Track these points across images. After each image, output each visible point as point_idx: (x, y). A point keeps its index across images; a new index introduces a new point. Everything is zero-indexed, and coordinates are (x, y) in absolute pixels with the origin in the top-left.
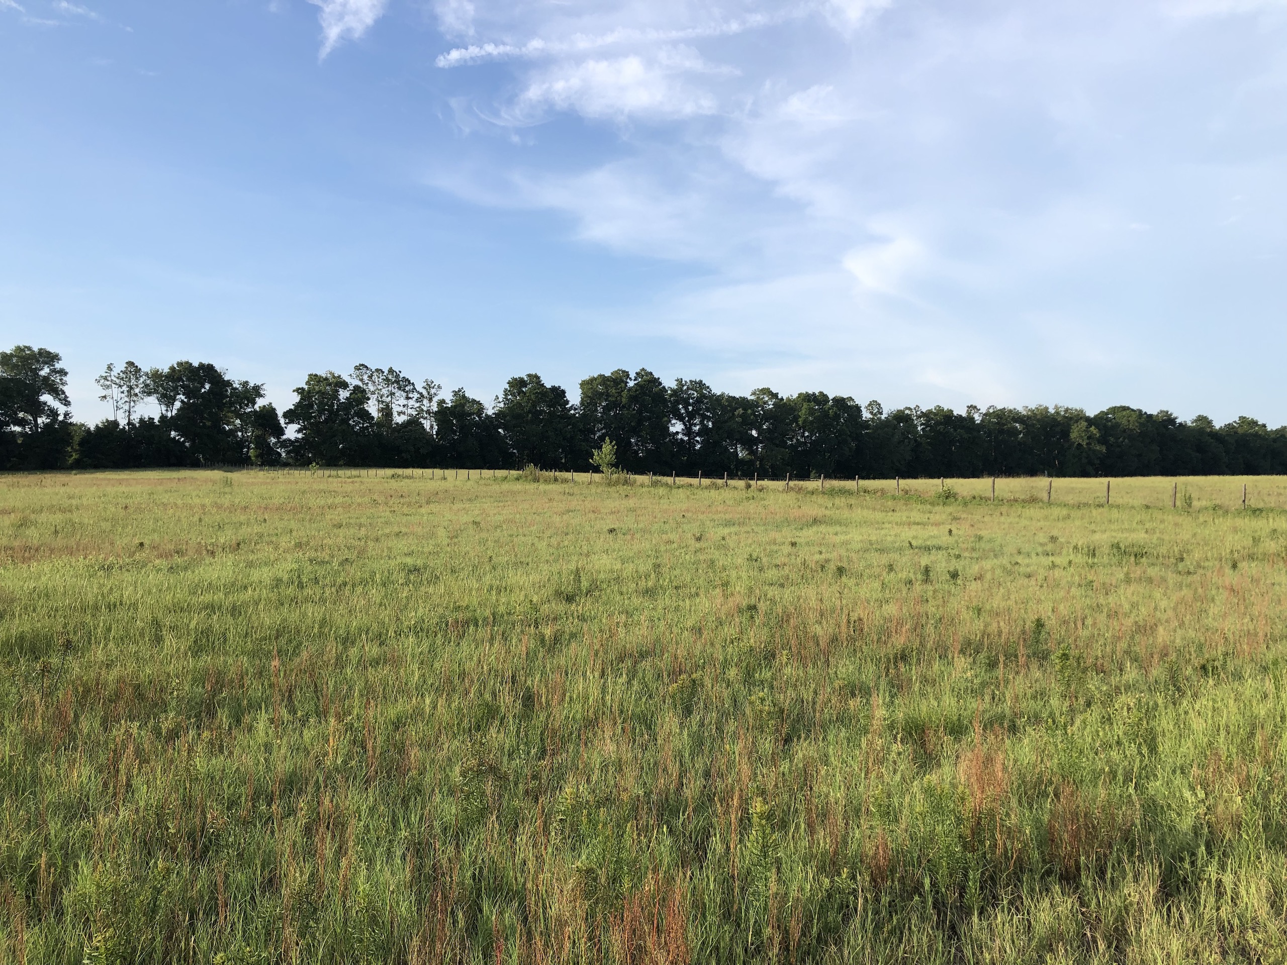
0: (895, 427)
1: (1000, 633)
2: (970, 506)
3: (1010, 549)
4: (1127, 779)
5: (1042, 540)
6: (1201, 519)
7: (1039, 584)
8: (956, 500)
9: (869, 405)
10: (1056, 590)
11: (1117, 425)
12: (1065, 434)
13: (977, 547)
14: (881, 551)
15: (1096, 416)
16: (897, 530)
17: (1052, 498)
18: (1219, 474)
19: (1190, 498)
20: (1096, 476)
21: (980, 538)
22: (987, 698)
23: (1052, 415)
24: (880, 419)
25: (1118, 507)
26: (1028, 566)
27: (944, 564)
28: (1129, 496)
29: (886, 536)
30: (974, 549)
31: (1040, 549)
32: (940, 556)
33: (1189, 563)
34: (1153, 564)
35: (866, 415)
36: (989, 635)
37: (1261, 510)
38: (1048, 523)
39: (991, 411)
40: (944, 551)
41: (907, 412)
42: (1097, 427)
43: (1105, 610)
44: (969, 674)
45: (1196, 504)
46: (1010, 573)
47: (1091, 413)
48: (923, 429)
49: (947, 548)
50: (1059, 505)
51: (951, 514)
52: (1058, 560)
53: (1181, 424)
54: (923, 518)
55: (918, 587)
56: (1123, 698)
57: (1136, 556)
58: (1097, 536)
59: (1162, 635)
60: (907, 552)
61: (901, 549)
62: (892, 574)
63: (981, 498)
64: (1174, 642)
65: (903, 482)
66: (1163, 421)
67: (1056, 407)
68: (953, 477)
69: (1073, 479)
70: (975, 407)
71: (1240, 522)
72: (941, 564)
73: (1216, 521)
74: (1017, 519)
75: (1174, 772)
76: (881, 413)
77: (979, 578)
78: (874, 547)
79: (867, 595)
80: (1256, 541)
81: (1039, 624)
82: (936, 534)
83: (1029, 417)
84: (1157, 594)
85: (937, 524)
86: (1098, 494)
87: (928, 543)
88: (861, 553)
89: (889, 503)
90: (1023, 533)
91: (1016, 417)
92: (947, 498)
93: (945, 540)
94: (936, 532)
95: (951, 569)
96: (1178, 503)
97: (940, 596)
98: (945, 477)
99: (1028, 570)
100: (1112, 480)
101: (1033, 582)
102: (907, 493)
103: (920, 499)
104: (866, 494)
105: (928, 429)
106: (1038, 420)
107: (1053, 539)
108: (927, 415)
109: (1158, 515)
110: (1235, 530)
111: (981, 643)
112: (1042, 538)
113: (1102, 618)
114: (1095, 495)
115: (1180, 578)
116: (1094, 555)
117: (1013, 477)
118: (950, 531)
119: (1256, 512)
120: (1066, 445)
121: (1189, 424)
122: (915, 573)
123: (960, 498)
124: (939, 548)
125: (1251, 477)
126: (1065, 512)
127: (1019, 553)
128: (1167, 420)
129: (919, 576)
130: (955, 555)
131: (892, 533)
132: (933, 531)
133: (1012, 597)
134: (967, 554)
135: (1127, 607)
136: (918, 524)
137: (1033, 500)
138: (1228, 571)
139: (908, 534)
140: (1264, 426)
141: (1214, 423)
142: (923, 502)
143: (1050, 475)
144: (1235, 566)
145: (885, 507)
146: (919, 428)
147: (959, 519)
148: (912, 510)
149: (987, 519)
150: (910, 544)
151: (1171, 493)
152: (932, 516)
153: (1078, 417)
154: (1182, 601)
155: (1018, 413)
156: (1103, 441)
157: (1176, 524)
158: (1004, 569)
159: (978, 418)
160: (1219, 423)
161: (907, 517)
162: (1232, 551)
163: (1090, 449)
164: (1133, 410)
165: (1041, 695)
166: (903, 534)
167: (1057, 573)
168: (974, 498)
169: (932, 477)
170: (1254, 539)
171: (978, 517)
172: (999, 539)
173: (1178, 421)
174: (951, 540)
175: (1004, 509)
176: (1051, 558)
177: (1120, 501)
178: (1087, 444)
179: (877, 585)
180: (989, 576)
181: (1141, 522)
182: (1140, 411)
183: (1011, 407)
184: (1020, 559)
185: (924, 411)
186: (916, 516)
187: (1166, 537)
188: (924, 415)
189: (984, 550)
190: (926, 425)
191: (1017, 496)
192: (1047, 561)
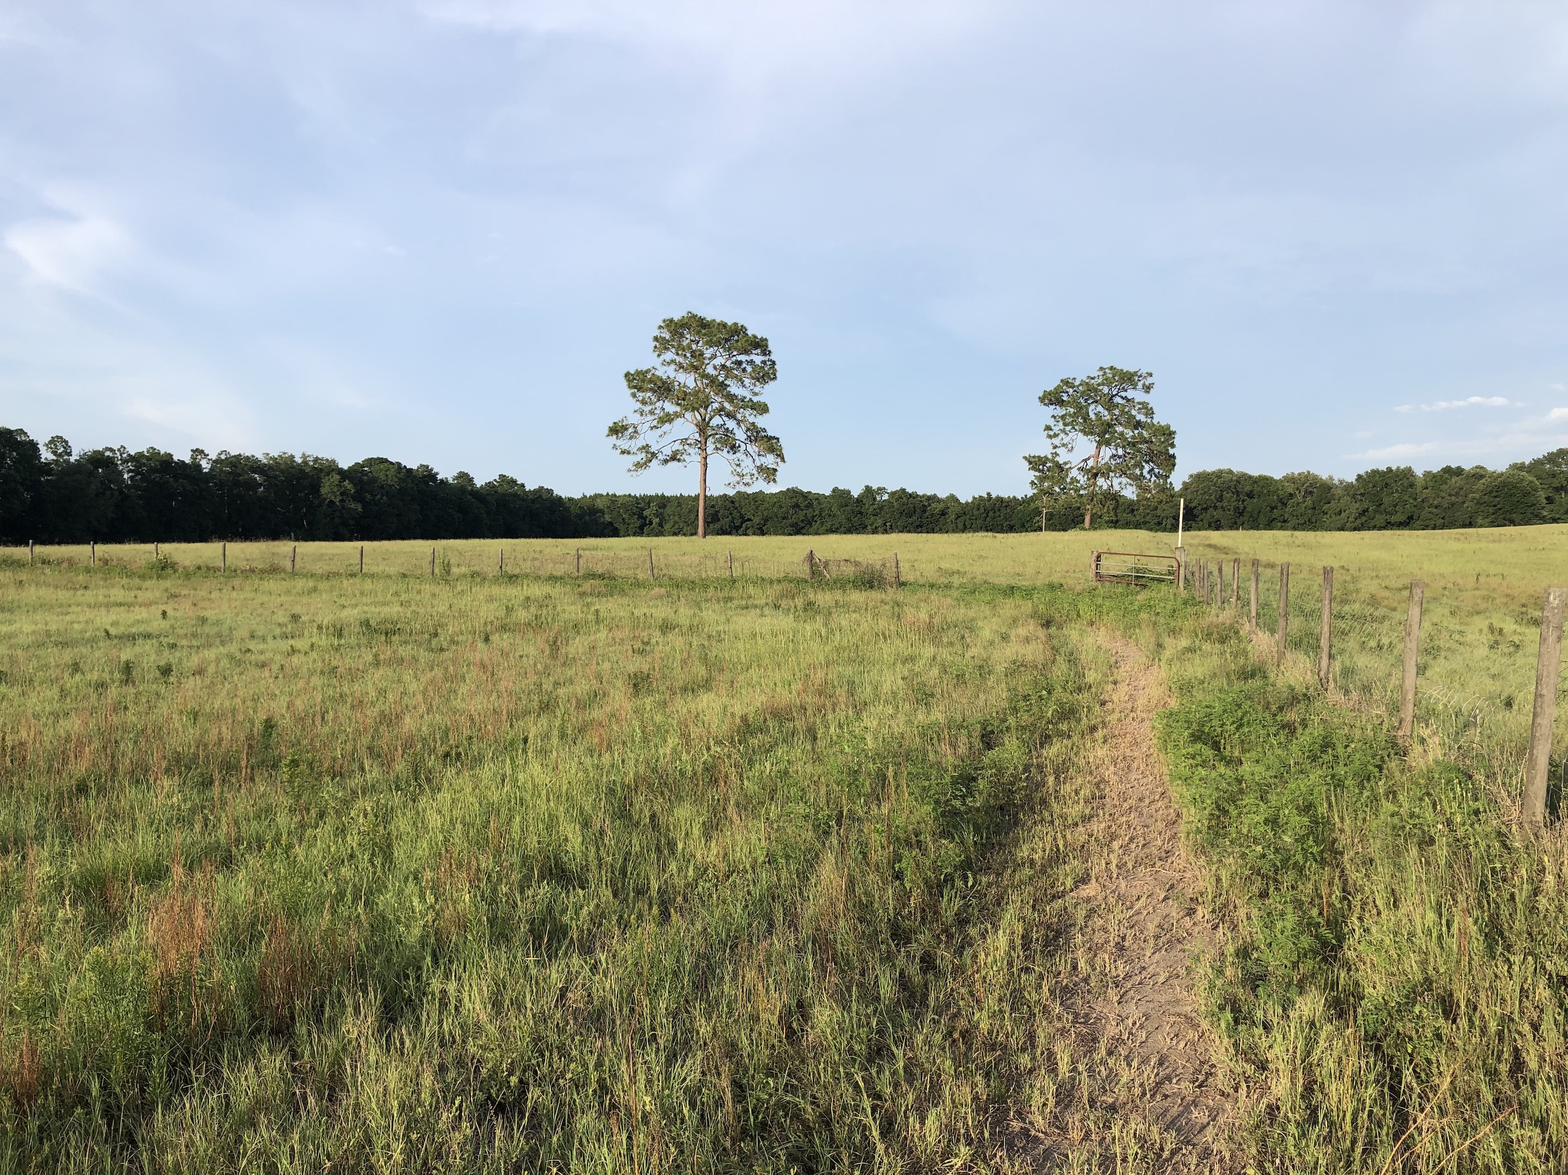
0: (91, 474)
1: (221, 740)
2: (193, 579)
3: (243, 633)
4: (356, 898)
5: (281, 620)
6: (459, 588)
7: (274, 675)
8: (175, 571)
9: (51, 442)
10: (294, 681)
11: (374, 480)
12: (315, 488)
13: (199, 631)
14: (64, 644)
15: (350, 468)
16: (89, 614)
17: (297, 566)
18: (479, 537)
19: (448, 564)
20: (351, 540)
21: (203, 621)
22: (198, 827)
23: (299, 465)
24: (67, 462)
25: (372, 576)
26: (262, 653)
27: (153, 657)
28: (385, 563)
29: (72, 623)
30: (194, 635)
31: (278, 631)
32: (147, 647)
33: (443, 640)
34: (405, 642)
35: (46, 455)
36: (206, 745)
37: (517, 576)
38: (291, 598)
39: (223, 457)
40: (154, 641)
41: (108, 453)
42: (351, 482)
43: (349, 700)
44: (175, 799)
45: (455, 570)
46: (239, 663)
47: (345, 464)
48: (131, 478)
49: (158, 636)
50: (305, 576)
51: (166, 590)
52: (298, 644)
53: (442, 480)
54: (130, 596)
55: (113, 692)
56: (360, 804)
57: (387, 634)
58: (345, 613)
59: (408, 723)
60: (101, 644)
61: (93, 640)
62: (78, 677)
63: (208, 568)
64: (420, 730)
65: (101, 549)
66: (425, 476)
67: (304, 456)
68: (170, 542)
69: (324, 543)
70: (202, 451)
71: (496, 590)
72: (147, 655)
73: (474, 590)
74: (252, 595)
75: (406, 879)
76: (70, 454)
77: (200, 672)
78: (53, 639)
79: (37, 708)
80: (509, 610)
81: (269, 725)
82: (146, 618)
83: (270, 467)
84: (407, 677)
85: (147, 605)
86: (352, 561)
87: (134, 630)
88: (32, 650)
89: (81, 577)
90: (260, 611)
91: (253, 465)
92: (163, 569)
93: (157, 625)
94: (145, 615)
95: (162, 663)
96: (437, 571)
97: (144, 700)
98: (158, 542)
99: (262, 658)
100: (367, 545)
101: (267, 673)
102: (106, 562)
103: (125, 570)
104: (45, 566)
105: (139, 477)
106: (282, 471)
107: (295, 618)
108: (137, 459)
109: (414, 584)
110: (491, 599)
111: (196, 756)
112: (281, 617)
113: (345, 710)
114: (348, 563)
115: (432, 656)
116: (340, 636)
117: (251, 541)
118: (164, 613)
119: (513, 579)
120: (316, 502)
121: (451, 481)
122: (111, 672)
123: (180, 570)
124: (148, 636)
125: (510, 540)
126: (311, 584)
127: (252, 637)
128: (427, 476)
129: (117, 675)
130: (168, 644)
131: (82, 618)
132: (141, 613)
133: (240, 693)
134: (184, 642)
135: (373, 693)
136: (121, 605)
137: (273, 570)
138: (480, 645)
139: (105, 619)
140: (523, 485)
141: (476, 481)
142: (131, 575)
143: (297, 539)
144: (487, 639)
145: (73, 583)
146: (126, 476)
147: (176, 596)
148: (113, 586)
149: (215, 595)
150: (107, 632)
151: (431, 559)
152: (140, 593)
153: (330, 468)
154: (432, 681)
155: (257, 461)
156: (358, 497)
157: (434, 595)
158: (231, 657)
159: (205, 465)
160: (480, 481)
161: (105, 596)
162: (486, 623)
163: (343, 508)
164: (391, 463)
165: (266, 812)
166: (98, 619)
167: (295, 660)
168: (199, 568)
169: (144, 541)
170: (507, 607)
171: (203, 593)
172: (228, 621)
173: (439, 477)
174: (165, 625)
175: (236, 582)
176: (291, 642)
177: (374, 569)
178: (341, 501)
179: (54, 692)
180: (211, 669)
181: (396, 594)
182: (399, 464)
183: (248, 454)
184: (252, 645)
185: (133, 453)
186: (118, 594)
187: (422, 611)
188: (131, 458)
189: (208, 636)
190: (136, 472)
191: (254, 565)
192: (285, 645)
